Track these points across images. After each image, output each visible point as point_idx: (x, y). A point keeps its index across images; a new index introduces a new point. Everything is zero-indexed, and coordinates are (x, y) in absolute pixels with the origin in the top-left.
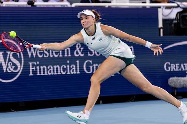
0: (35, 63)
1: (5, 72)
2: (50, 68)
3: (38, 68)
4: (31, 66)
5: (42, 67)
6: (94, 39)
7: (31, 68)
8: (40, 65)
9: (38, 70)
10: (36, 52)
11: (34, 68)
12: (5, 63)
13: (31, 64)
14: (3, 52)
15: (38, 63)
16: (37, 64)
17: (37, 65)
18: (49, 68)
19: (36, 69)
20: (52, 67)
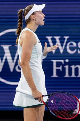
0: (62, 61)
1: (12, 70)
3: (67, 67)
5: (73, 67)
7: (55, 68)
8: (70, 64)
9: (67, 71)
10: (64, 47)
11: (60, 68)
12: (13, 59)
13: (55, 61)
14: (10, 45)
15: (67, 61)
16: (65, 62)
17: (66, 64)
19: (64, 69)
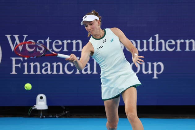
0: (21, 59)
2: (46, 65)
3: (26, 64)
4: (14, 62)
5: (32, 65)
6: (105, 41)
7: (14, 66)
8: (29, 62)
11: (19, 65)
13: (14, 59)
15: (26, 59)
16: (24, 60)
18: (43, 65)
19: (23, 66)
20: (49, 65)
